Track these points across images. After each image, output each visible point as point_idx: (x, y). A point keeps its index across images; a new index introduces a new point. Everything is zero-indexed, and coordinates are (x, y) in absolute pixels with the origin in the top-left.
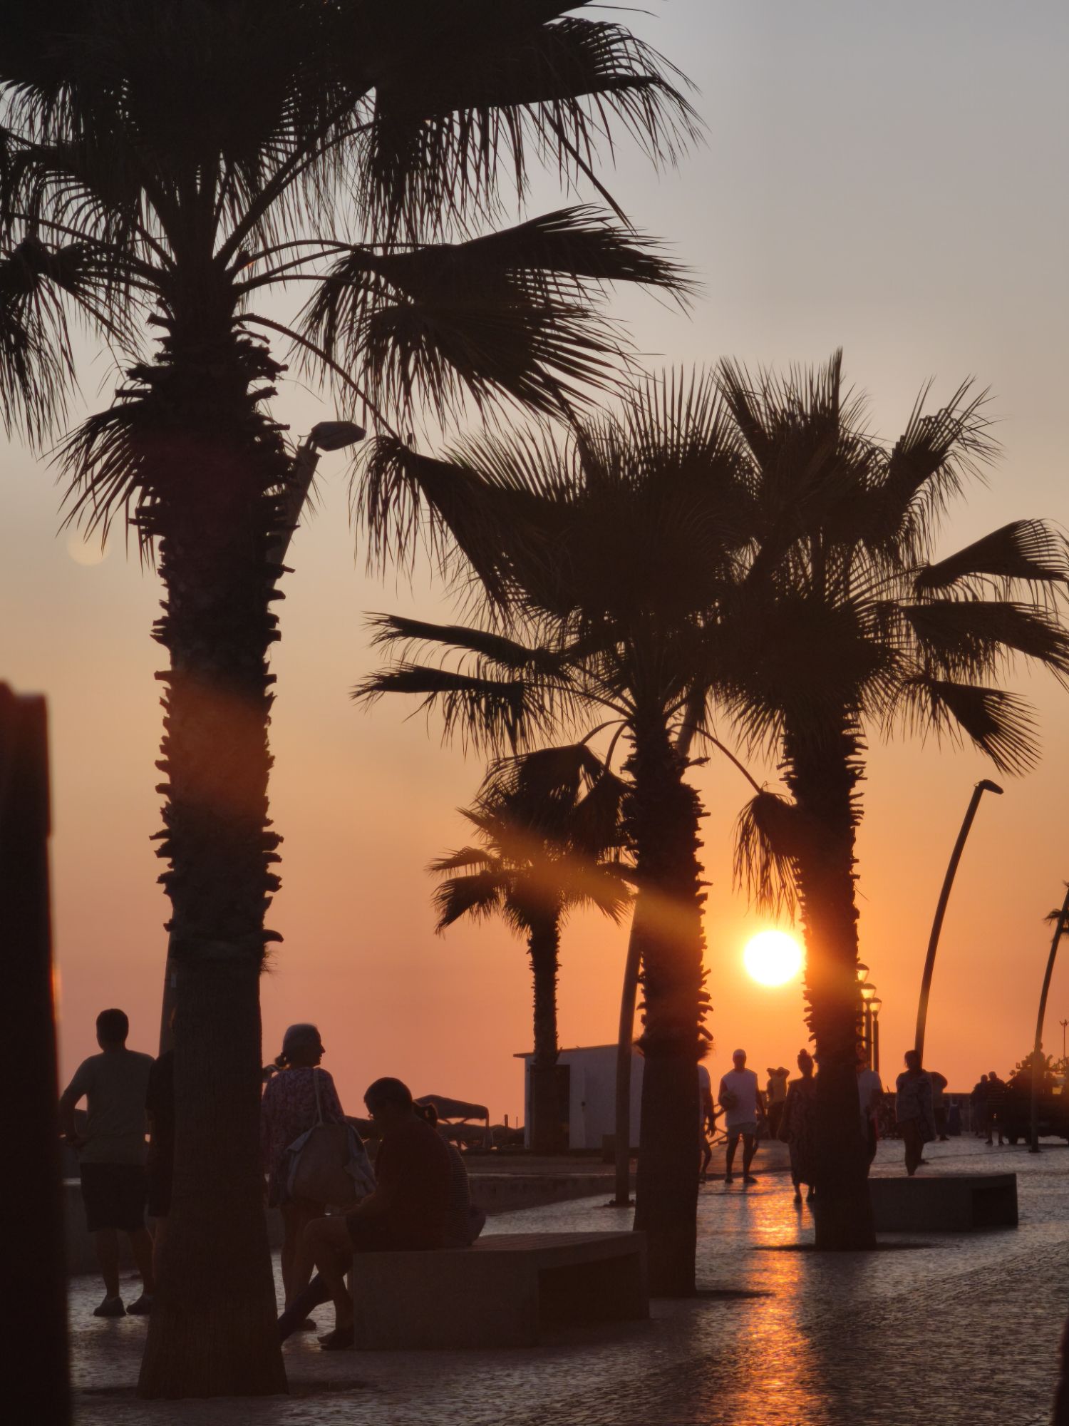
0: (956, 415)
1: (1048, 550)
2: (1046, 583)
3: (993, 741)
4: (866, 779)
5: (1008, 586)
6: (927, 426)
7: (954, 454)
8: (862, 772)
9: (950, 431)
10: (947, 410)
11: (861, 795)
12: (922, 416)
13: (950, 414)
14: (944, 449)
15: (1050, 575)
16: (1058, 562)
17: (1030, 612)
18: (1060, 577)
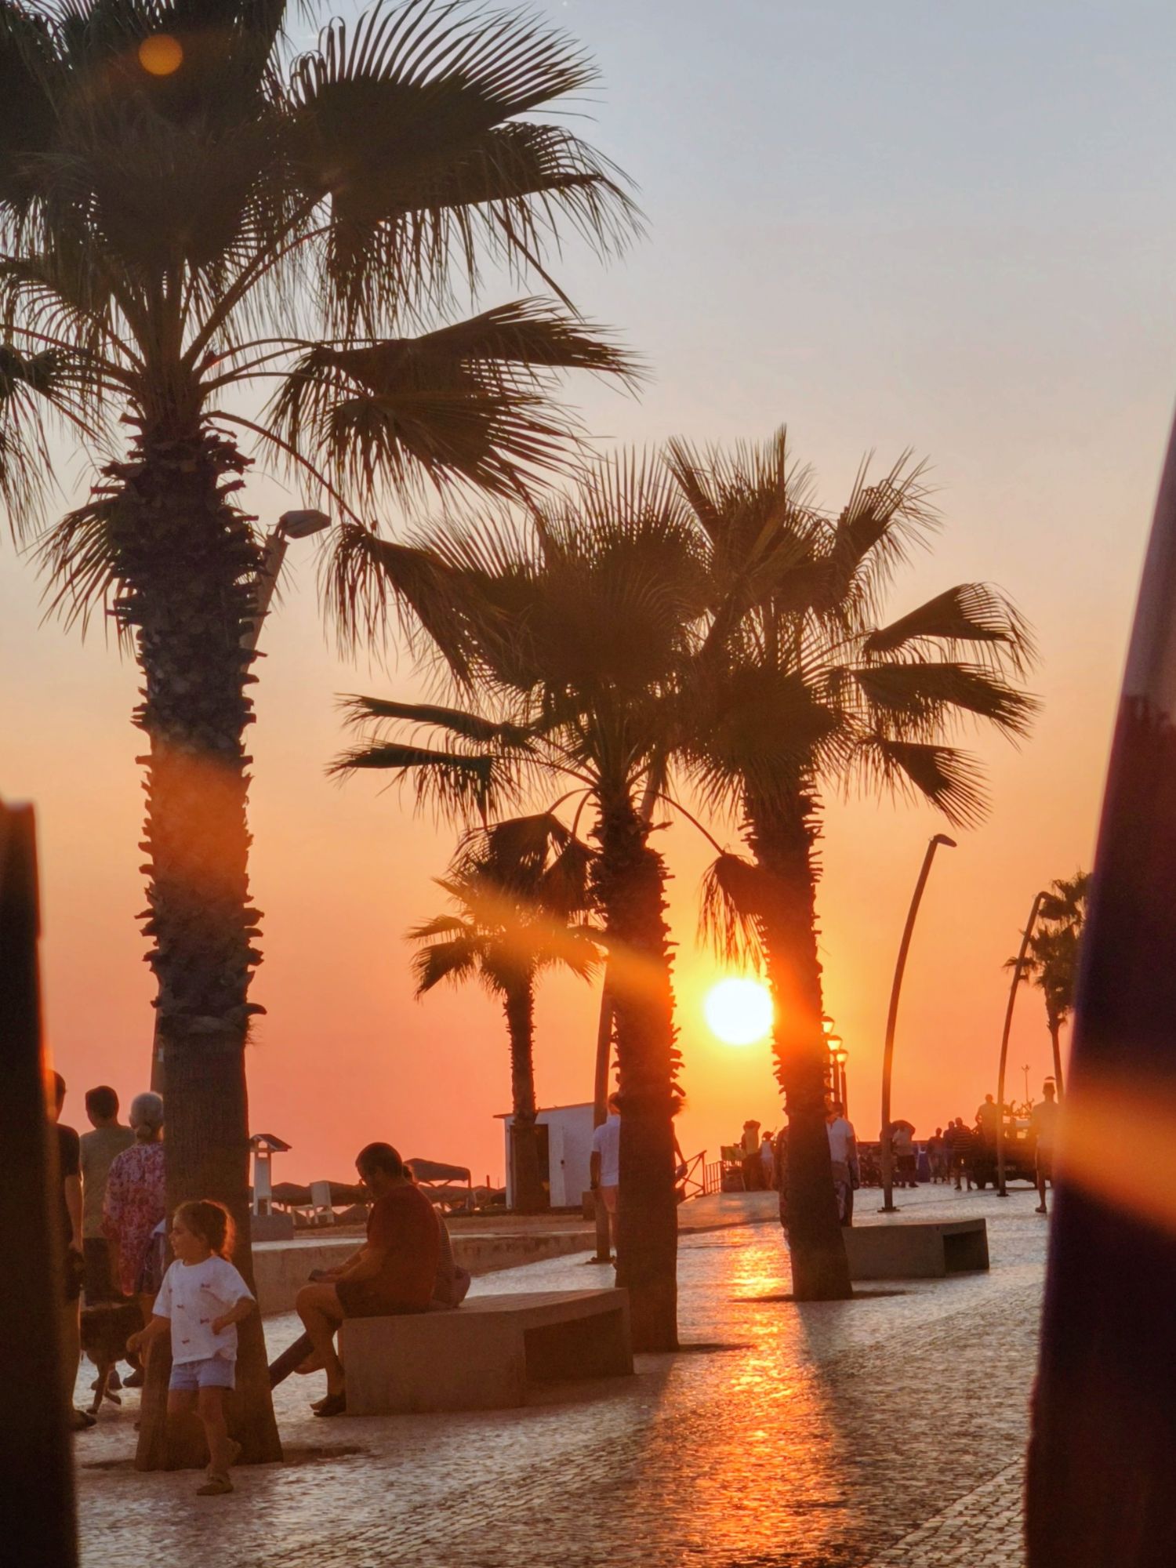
0: (896, 486)
1: (991, 612)
2: (990, 643)
3: (945, 796)
5: (954, 649)
6: (870, 496)
7: (897, 522)
8: (819, 831)
9: (892, 501)
10: (887, 481)
11: (820, 853)
12: (864, 487)
13: (890, 485)
14: (887, 518)
15: (993, 636)
16: (1000, 623)
17: (975, 672)
18: (1002, 637)
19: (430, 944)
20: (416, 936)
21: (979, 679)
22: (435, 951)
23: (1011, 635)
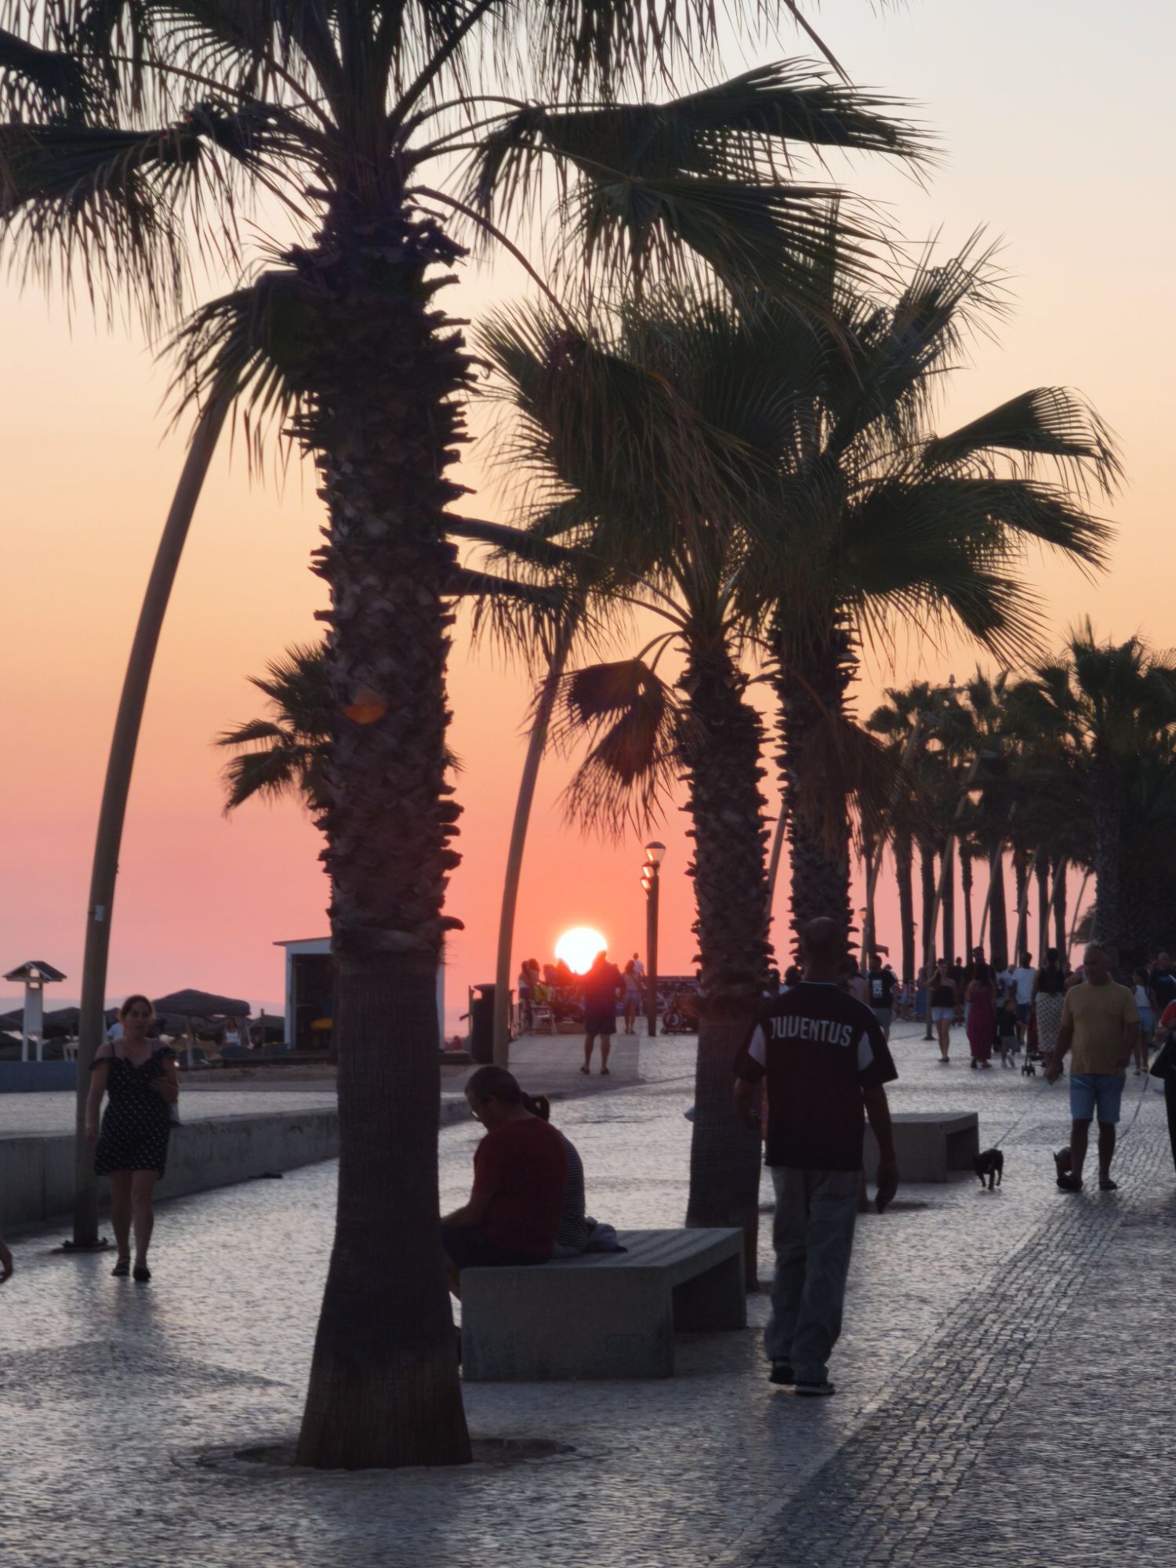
0: (967, 266)
1: (1070, 422)
2: (1073, 458)
3: (994, 634)
4: (860, 680)
5: (1031, 464)
6: (935, 277)
7: (962, 311)
8: (855, 672)
9: (960, 284)
10: (957, 260)
11: (854, 698)
12: (929, 267)
13: (960, 265)
14: (951, 305)
15: (1076, 450)
16: (1084, 435)
17: (1044, 491)
18: (1087, 452)
19: (241, 753)
20: (224, 742)
21: (1050, 501)
22: (248, 761)
23: (1097, 450)
